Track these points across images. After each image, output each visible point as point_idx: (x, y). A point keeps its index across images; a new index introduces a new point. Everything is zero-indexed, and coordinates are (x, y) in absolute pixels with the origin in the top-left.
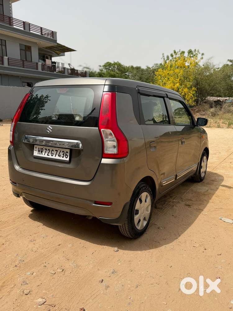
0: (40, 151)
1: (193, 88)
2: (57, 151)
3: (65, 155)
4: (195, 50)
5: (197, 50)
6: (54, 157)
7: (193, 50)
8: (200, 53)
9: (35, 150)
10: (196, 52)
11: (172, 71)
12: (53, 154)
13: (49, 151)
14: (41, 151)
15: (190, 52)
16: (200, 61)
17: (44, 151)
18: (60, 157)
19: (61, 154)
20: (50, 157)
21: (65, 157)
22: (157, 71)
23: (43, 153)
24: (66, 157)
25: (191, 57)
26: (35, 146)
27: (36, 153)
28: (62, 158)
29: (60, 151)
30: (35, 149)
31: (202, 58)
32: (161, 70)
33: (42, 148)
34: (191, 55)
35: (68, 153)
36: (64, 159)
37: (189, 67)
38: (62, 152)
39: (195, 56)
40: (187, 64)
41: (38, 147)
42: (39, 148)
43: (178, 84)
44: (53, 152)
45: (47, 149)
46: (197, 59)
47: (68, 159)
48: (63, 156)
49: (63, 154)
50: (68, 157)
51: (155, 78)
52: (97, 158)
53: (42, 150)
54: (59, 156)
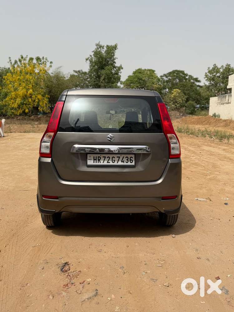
0: (96, 160)
1: (47, 95)
2: (119, 157)
3: (129, 160)
4: (43, 58)
5: (45, 58)
6: (116, 163)
7: (41, 57)
8: (48, 61)
9: (90, 160)
10: (45, 60)
11: (22, 77)
12: (114, 160)
13: (109, 158)
15: (38, 59)
16: (49, 69)
17: (103, 159)
18: (124, 162)
19: (125, 159)
20: (111, 163)
21: (129, 162)
22: (6, 75)
23: (101, 161)
24: (131, 162)
25: (39, 64)
26: (88, 155)
27: (91, 163)
28: (126, 163)
29: (123, 157)
30: (88, 158)
31: (51, 66)
32: (11, 75)
33: (99, 156)
34: (40, 63)
35: (132, 158)
36: (129, 164)
37: (39, 74)
38: (126, 158)
39: (44, 63)
40: (37, 71)
41: (92, 156)
42: (94, 157)
43: (31, 90)
44: (114, 159)
45: (106, 157)
46: (46, 67)
47: (133, 164)
48: (127, 162)
49: (127, 160)
50: (134, 162)
51: (3, 82)
52: (165, 159)
53: (99, 158)
54: (122, 162)
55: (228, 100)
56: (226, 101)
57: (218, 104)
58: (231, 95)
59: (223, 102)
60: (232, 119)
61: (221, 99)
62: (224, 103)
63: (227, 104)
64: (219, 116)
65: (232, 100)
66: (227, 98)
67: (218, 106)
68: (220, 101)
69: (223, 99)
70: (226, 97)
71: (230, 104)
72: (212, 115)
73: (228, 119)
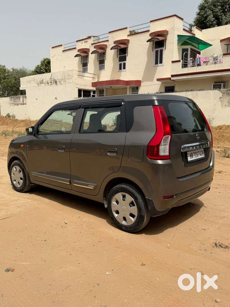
2: (199, 152)
6: (199, 157)
14: (191, 156)
17: (193, 154)
23: (193, 157)
26: (188, 152)
27: (189, 159)
30: (188, 155)
35: (203, 151)
44: (197, 154)
47: (204, 156)
50: (204, 154)
55: (23, 101)
56: (20, 102)
57: (11, 104)
58: (26, 97)
59: (17, 103)
60: (30, 119)
61: (14, 100)
62: (19, 104)
63: (22, 105)
64: (14, 117)
65: (27, 101)
66: (21, 99)
67: (12, 106)
68: (13, 102)
69: (17, 100)
70: (19, 98)
71: (25, 105)
72: (5, 115)
73: (25, 119)
